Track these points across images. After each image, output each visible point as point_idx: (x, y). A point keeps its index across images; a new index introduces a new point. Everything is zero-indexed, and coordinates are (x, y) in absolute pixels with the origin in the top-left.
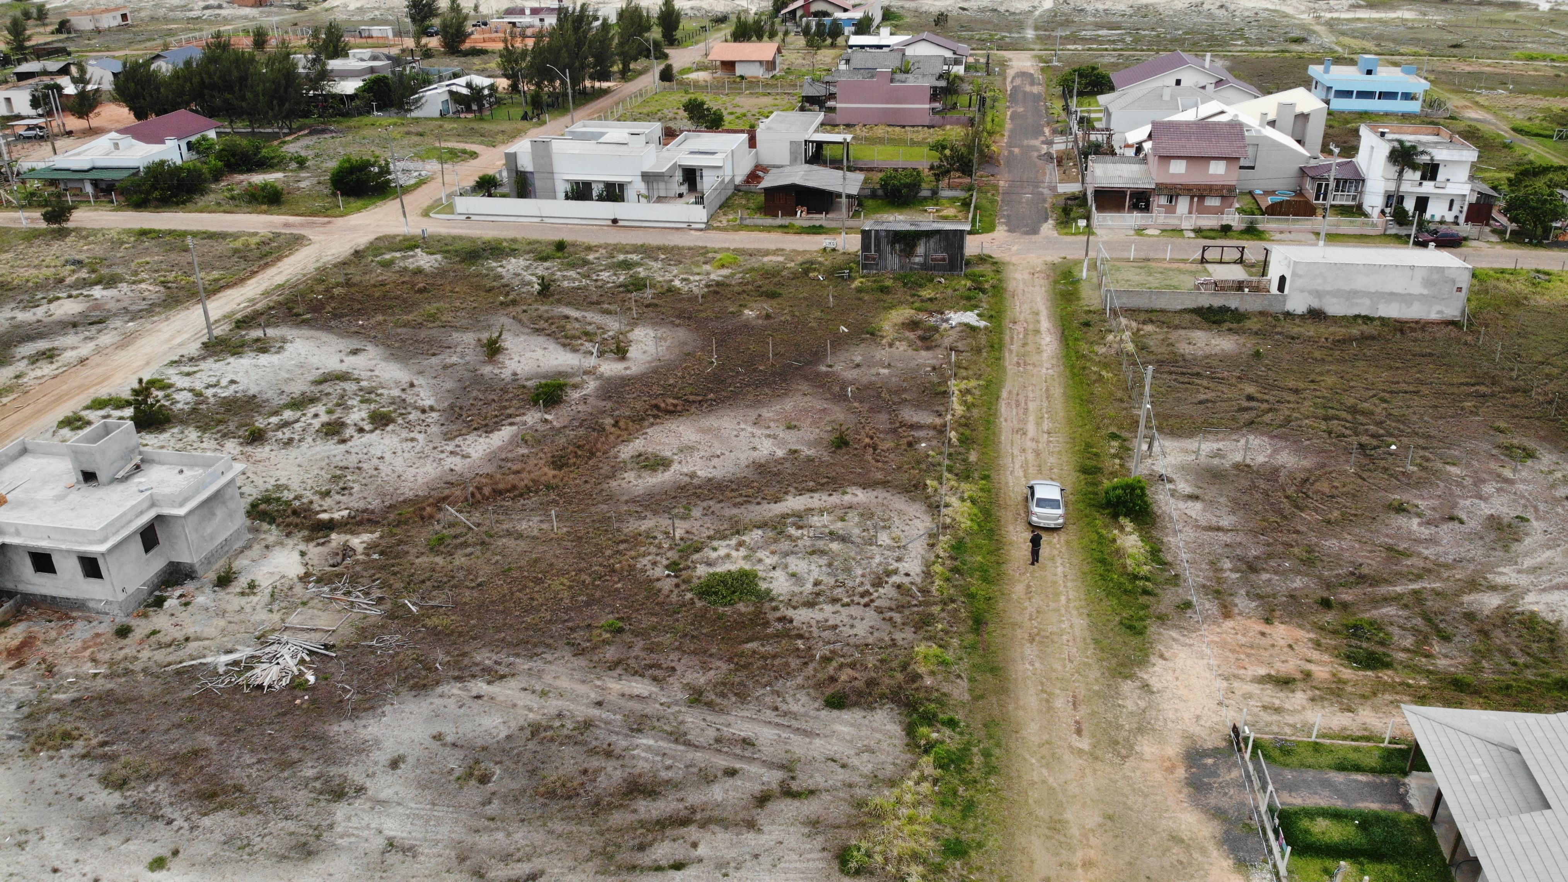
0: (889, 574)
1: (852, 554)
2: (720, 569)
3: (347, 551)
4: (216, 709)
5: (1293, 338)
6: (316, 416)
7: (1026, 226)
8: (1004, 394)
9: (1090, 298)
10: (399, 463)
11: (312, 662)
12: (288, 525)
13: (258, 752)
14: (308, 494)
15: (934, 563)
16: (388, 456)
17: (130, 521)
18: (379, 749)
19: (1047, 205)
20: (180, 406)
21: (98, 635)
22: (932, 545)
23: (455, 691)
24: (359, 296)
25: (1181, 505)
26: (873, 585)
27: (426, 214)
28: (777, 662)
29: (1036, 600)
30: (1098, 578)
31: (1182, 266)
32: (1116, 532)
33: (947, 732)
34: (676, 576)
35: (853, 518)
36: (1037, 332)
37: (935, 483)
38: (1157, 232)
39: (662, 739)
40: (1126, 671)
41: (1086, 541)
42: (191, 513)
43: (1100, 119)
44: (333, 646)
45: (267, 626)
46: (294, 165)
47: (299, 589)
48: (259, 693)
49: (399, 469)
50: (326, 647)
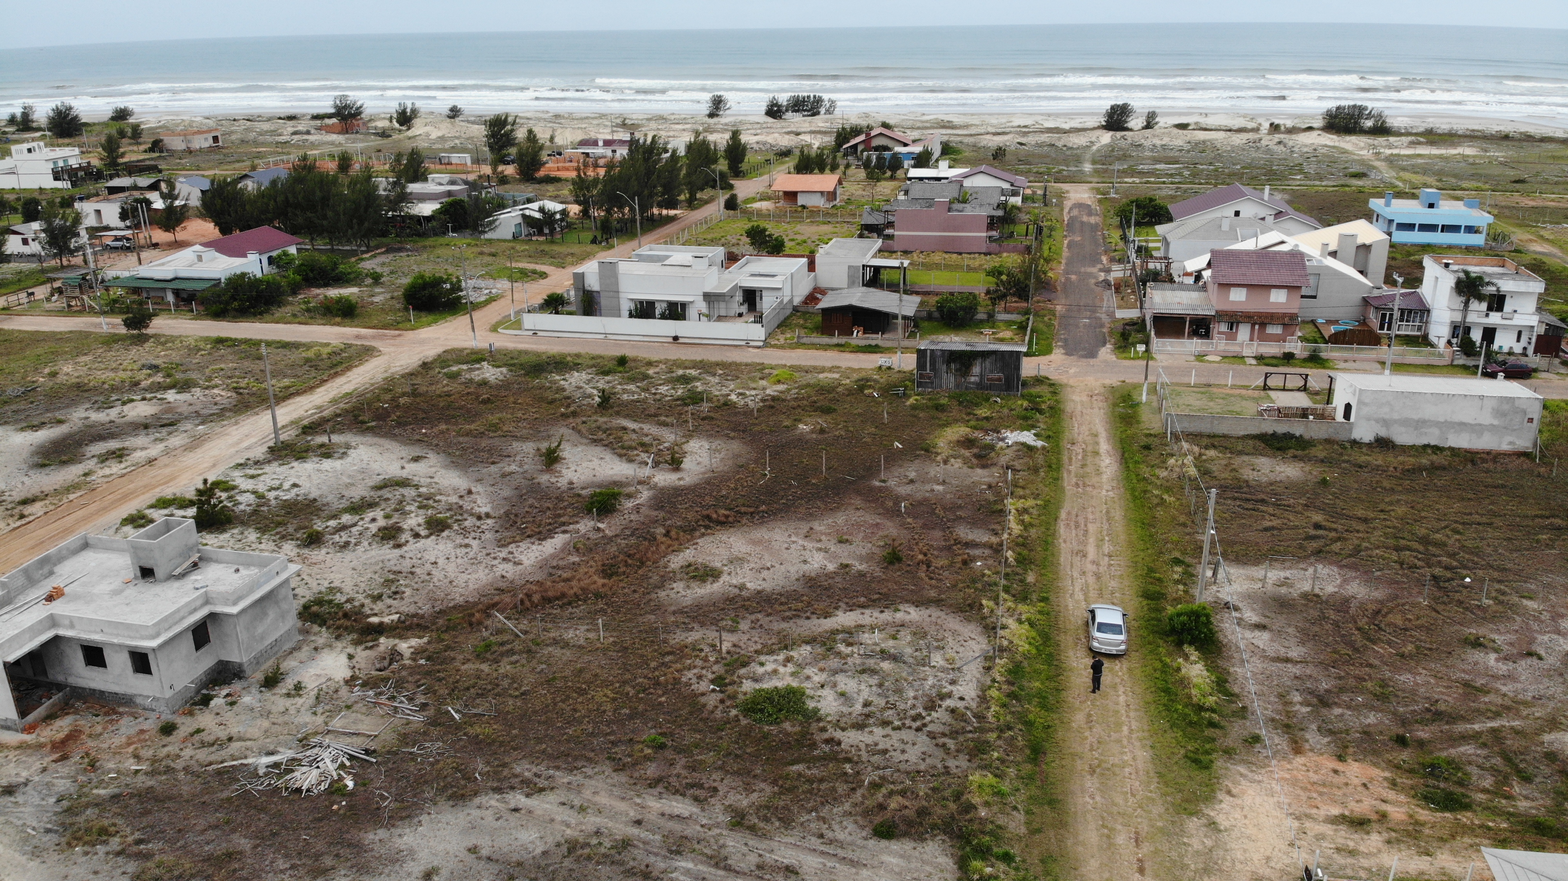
0: (943, 697)
1: (904, 674)
2: (767, 685)
3: (394, 655)
4: (253, 812)
5: (1361, 467)
6: (374, 520)
7: (1084, 349)
8: (1063, 515)
9: (1150, 421)
10: (451, 568)
11: (352, 767)
12: (338, 628)
13: (292, 858)
14: (360, 597)
15: (990, 688)
16: (441, 562)
17: (183, 618)
18: (413, 860)
19: (1105, 330)
20: (242, 507)
21: (142, 731)
22: (988, 669)
23: (493, 803)
24: (424, 406)
25: (1248, 634)
26: (926, 709)
27: (494, 329)
28: (823, 786)
29: (1098, 729)
30: (1161, 708)
31: (1244, 392)
32: (1180, 660)
33: (1002, 866)
34: (721, 692)
35: (906, 637)
36: (1096, 453)
37: (991, 604)
38: (1218, 359)
39: (702, 863)
40: (1191, 807)
41: (1149, 670)
42: (243, 611)
43: (1158, 249)
44: (374, 751)
45: (310, 729)
46: (369, 281)
47: (344, 692)
48: (296, 797)
49: (451, 575)
50: (367, 752)
